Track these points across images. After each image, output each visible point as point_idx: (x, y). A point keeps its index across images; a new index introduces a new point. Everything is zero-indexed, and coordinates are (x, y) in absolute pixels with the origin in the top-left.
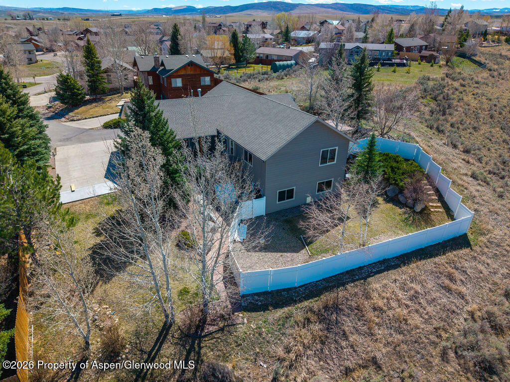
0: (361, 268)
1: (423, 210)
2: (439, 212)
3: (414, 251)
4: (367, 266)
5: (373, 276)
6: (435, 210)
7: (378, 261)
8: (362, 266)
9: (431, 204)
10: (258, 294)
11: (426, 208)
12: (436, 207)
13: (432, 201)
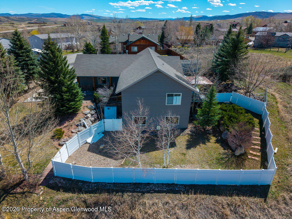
0: (148, 184)
1: (242, 155)
2: (254, 160)
3: (204, 185)
4: (155, 184)
5: (152, 193)
6: (252, 157)
7: (166, 183)
8: (150, 182)
9: (251, 152)
10: (64, 179)
11: (245, 154)
12: (255, 156)
13: (254, 150)
